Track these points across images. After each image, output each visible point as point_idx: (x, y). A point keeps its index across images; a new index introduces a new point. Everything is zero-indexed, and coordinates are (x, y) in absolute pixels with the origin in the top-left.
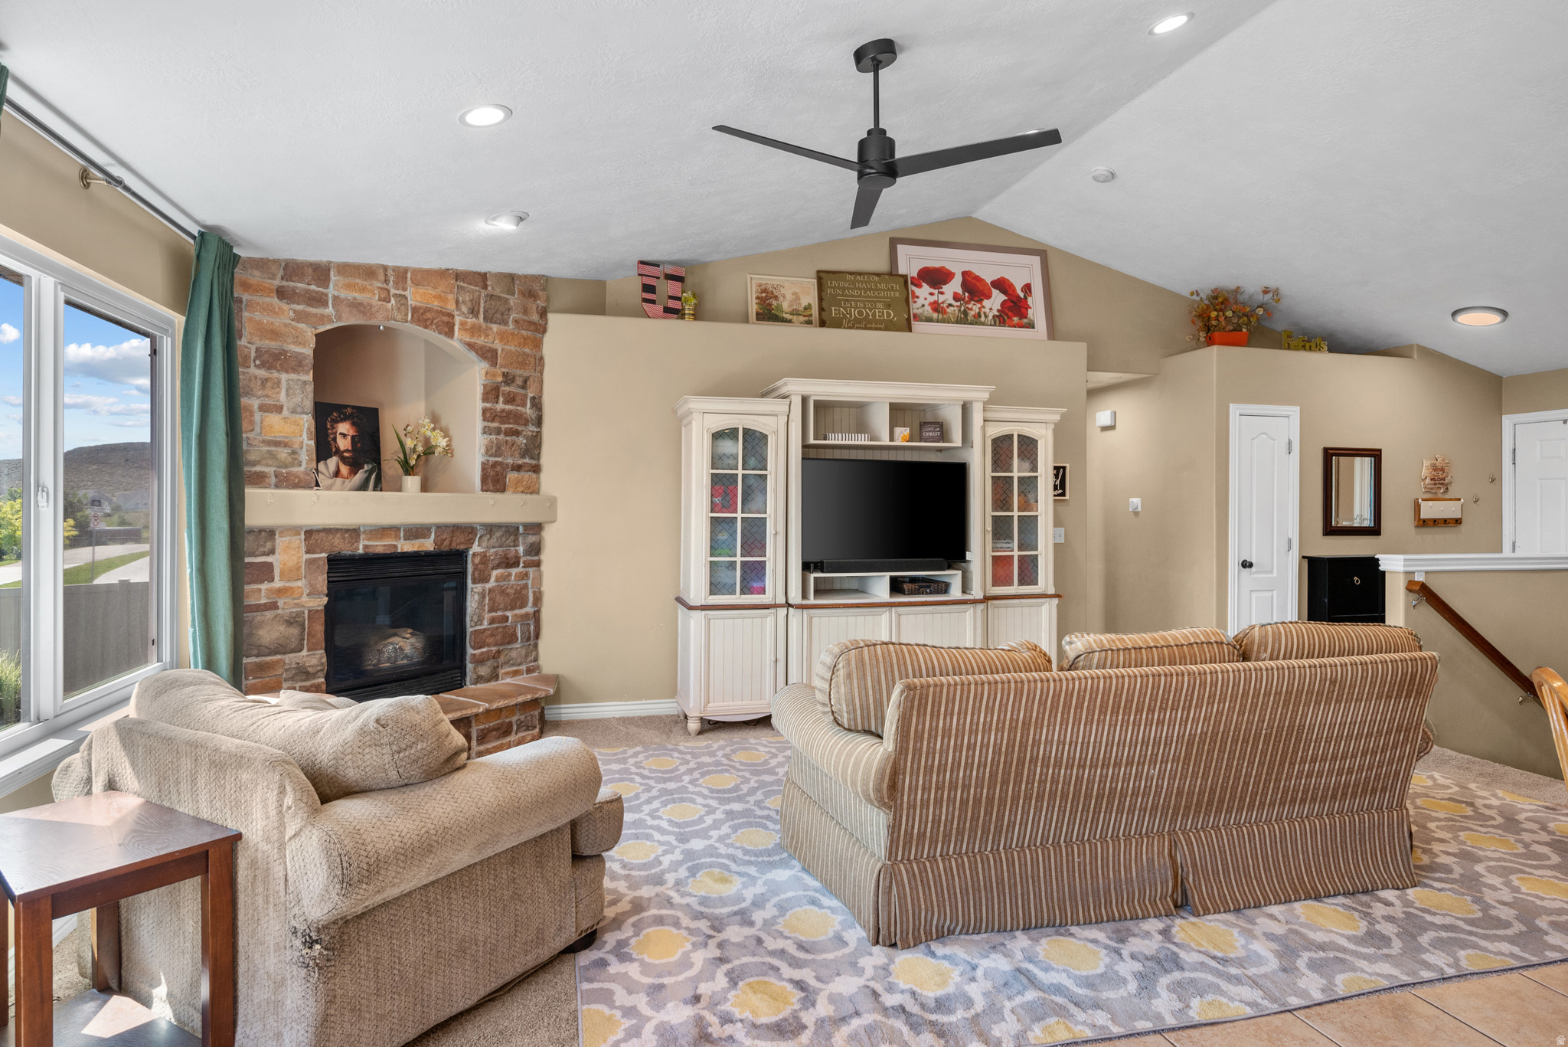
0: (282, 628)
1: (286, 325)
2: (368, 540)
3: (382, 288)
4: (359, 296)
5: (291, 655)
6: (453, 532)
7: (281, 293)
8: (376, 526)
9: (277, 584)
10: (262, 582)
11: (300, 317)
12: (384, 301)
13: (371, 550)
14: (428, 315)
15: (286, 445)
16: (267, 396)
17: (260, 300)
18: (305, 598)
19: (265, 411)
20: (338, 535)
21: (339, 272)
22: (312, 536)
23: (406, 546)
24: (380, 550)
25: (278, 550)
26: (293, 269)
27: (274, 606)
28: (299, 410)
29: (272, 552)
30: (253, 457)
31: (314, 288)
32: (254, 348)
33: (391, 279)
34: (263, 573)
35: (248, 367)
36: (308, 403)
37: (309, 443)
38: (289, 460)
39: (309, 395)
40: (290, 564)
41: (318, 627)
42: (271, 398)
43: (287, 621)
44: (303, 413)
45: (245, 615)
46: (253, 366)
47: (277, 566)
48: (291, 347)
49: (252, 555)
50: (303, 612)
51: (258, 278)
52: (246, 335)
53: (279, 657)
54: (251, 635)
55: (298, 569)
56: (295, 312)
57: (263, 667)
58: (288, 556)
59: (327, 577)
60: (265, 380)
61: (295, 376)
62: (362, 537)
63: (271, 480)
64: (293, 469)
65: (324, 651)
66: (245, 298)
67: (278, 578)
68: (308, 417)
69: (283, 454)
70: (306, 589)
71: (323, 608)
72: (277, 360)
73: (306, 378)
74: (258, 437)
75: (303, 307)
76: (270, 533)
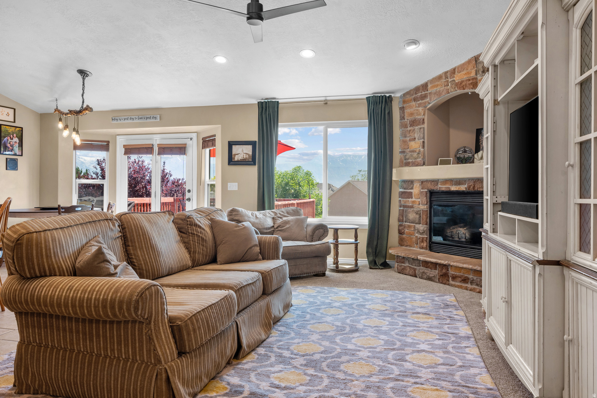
0: (415, 215)
1: (415, 110)
2: (441, 185)
3: (445, 81)
4: (438, 89)
5: (418, 225)
6: (474, 182)
7: (415, 100)
8: (444, 179)
9: (413, 199)
10: (409, 198)
11: (420, 105)
12: (446, 86)
13: (441, 189)
14: (464, 84)
15: (415, 152)
16: (410, 136)
17: (407, 105)
18: (421, 205)
19: (410, 141)
20: (429, 183)
21: (430, 83)
22: (422, 182)
23: (454, 188)
24: (444, 189)
25: (414, 188)
26: (417, 89)
27: (412, 207)
29: (412, 188)
30: (407, 157)
31: (423, 93)
32: (408, 121)
33: (449, 76)
34: (410, 195)
35: (407, 128)
36: (422, 135)
37: (422, 150)
38: (417, 156)
39: (423, 132)
40: (416, 193)
41: (424, 217)
42: (412, 136)
43: (416, 213)
44: (421, 139)
45: (406, 209)
46: (409, 127)
47: (413, 193)
48: (417, 117)
49: (407, 189)
50: (420, 210)
51: (408, 98)
52: (406, 118)
53: (414, 224)
54: (407, 215)
55: (418, 195)
56: (418, 104)
57: (409, 227)
58: (416, 190)
59: (427, 198)
60: (410, 131)
61: (419, 127)
62: (439, 184)
63: (411, 164)
64: (418, 160)
65: (428, 226)
66: (404, 106)
67: (413, 197)
68: (423, 140)
69: (415, 155)
70: (421, 202)
71: (426, 210)
72: (414, 123)
73: (422, 126)
74: (408, 150)
75: (420, 101)
76: (412, 182)
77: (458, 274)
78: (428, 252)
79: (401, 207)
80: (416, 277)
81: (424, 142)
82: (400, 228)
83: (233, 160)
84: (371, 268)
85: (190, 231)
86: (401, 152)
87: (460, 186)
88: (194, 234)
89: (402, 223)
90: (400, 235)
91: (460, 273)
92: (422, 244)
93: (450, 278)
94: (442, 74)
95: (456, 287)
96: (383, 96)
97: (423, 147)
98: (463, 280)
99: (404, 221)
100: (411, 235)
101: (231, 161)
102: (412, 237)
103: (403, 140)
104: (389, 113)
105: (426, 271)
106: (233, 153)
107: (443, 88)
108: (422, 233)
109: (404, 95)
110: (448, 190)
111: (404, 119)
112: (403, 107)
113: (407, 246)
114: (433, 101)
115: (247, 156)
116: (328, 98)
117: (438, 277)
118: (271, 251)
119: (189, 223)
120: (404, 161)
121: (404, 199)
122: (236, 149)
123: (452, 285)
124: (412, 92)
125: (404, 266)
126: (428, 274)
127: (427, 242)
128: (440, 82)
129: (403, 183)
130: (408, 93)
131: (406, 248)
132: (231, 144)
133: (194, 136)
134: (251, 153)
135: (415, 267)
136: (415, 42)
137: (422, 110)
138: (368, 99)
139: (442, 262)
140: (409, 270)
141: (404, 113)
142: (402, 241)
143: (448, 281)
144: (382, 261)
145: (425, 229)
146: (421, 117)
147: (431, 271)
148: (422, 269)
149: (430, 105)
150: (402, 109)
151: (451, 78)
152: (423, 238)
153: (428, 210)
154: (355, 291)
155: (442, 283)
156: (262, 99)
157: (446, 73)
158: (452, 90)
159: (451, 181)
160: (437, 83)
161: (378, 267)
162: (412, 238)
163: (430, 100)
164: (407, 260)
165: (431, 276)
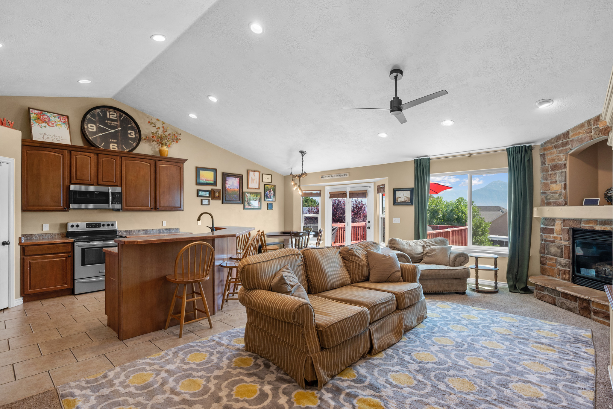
0: (556, 249)
1: (556, 156)
2: (584, 224)
3: (588, 129)
4: (580, 136)
5: (560, 258)
7: (556, 147)
8: (588, 219)
9: (555, 235)
10: (551, 234)
11: (561, 152)
12: (589, 133)
13: (584, 228)
15: (557, 193)
16: (551, 179)
17: (548, 152)
18: (563, 241)
19: (552, 184)
20: (572, 221)
21: (572, 131)
22: (564, 220)
23: (598, 228)
24: (587, 228)
25: (555, 225)
26: (558, 138)
27: (554, 242)
28: (561, 181)
29: (554, 225)
30: (548, 198)
31: (564, 141)
32: (549, 166)
33: (592, 123)
34: (552, 231)
35: (548, 172)
36: (563, 178)
37: (563, 191)
38: (558, 197)
39: (564, 176)
40: (558, 230)
41: (566, 252)
42: (553, 179)
43: (557, 247)
44: (562, 182)
45: (547, 243)
46: (550, 171)
47: (555, 230)
48: (558, 162)
49: (549, 225)
50: (562, 245)
51: (549, 145)
52: (547, 163)
53: (556, 257)
54: (548, 249)
55: (560, 231)
56: (559, 151)
57: (551, 259)
58: (558, 227)
59: (569, 235)
60: (551, 174)
61: (561, 171)
62: (582, 223)
63: (552, 204)
64: (559, 200)
65: (571, 260)
66: (546, 152)
67: (555, 233)
68: (564, 183)
69: (557, 196)
70: (562, 238)
71: (568, 245)
72: (555, 167)
73: (564, 170)
74: (550, 191)
75: (561, 148)
76: (553, 220)
77: (600, 310)
78: (570, 283)
79: (542, 241)
80: (555, 305)
81: (565, 185)
82: (542, 259)
83: (397, 202)
84: (510, 291)
85: (351, 259)
86: (542, 193)
87: (606, 226)
88: (353, 261)
89: (544, 255)
90: (542, 265)
91: (603, 309)
92: (564, 276)
93: (592, 313)
94: (585, 122)
95: (598, 322)
96: (522, 147)
97: (565, 189)
98: (605, 317)
99: (546, 253)
100: (553, 266)
101: (395, 202)
102: (554, 268)
103: (544, 183)
104: (529, 160)
105: (565, 302)
106: (397, 197)
107: (586, 135)
108: (564, 266)
109: (545, 143)
110: (592, 229)
111: (546, 165)
112: (544, 154)
113: (549, 276)
114: (576, 147)
115: (407, 199)
116: (471, 152)
117: (578, 309)
118: (410, 276)
119: (350, 254)
120: (546, 201)
121: (546, 235)
122: (399, 194)
123: (593, 319)
124: (553, 141)
125: (544, 294)
126: (568, 305)
127: (569, 274)
128: (582, 130)
129: (544, 220)
130: (549, 142)
131: (548, 277)
132: (395, 191)
133: (372, 184)
134: (409, 197)
135: (555, 297)
136: (548, 101)
137: (563, 156)
138: (508, 150)
139: (582, 296)
140: (548, 298)
141: (545, 159)
142: (544, 270)
143: (590, 314)
144: (523, 286)
145: (567, 263)
146: (562, 162)
147: (571, 303)
148: (562, 299)
149: (572, 151)
150: (543, 156)
151: (594, 126)
152: (565, 271)
153: (571, 246)
154: (486, 312)
155: (582, 315)
156: (418, 157)
157: (589, 121)
158: (596, 136)
159: (596, 221)
160: (579, 131)
161: (517, 291)
162: (554, 270)
163: (572, 146)
164: (546, 289)
165: (571, 307)
